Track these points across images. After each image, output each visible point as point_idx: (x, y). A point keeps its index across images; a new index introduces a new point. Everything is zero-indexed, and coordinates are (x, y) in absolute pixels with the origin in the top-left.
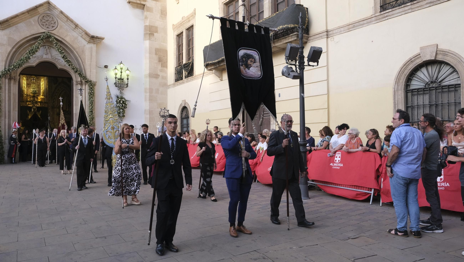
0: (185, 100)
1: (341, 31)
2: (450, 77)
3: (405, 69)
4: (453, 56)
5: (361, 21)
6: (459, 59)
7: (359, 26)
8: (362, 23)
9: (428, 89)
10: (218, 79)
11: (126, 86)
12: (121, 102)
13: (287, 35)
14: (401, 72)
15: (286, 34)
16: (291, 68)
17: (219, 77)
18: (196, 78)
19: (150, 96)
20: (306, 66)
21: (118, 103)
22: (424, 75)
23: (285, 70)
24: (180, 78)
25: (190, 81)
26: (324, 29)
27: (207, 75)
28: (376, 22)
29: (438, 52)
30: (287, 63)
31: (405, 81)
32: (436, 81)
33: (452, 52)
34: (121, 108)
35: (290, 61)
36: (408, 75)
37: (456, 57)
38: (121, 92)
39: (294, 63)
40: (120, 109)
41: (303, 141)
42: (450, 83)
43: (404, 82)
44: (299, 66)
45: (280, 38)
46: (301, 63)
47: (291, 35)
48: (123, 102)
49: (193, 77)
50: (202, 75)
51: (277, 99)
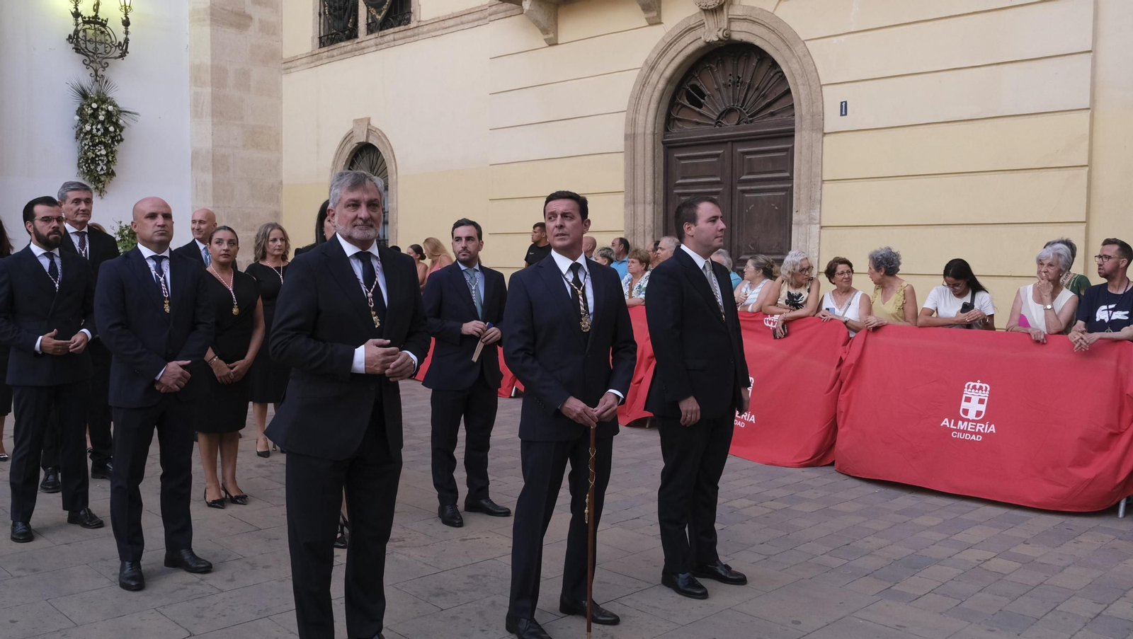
0: (369, 119)
10: (539, 40)
11: (118, 52)
12: (101, 118)
17: (544, 31)
18: (423, 33)
19: (215, 98)
21: (87, 121)
24: (343, 32)
25: (392, 44)
27: (480, 22)
34: (100, 143)
38: (97, 75)
40: (95, 145)
48: (109, 114)
49: (406, 27)
50: (451, 22)
51: (832, 120)
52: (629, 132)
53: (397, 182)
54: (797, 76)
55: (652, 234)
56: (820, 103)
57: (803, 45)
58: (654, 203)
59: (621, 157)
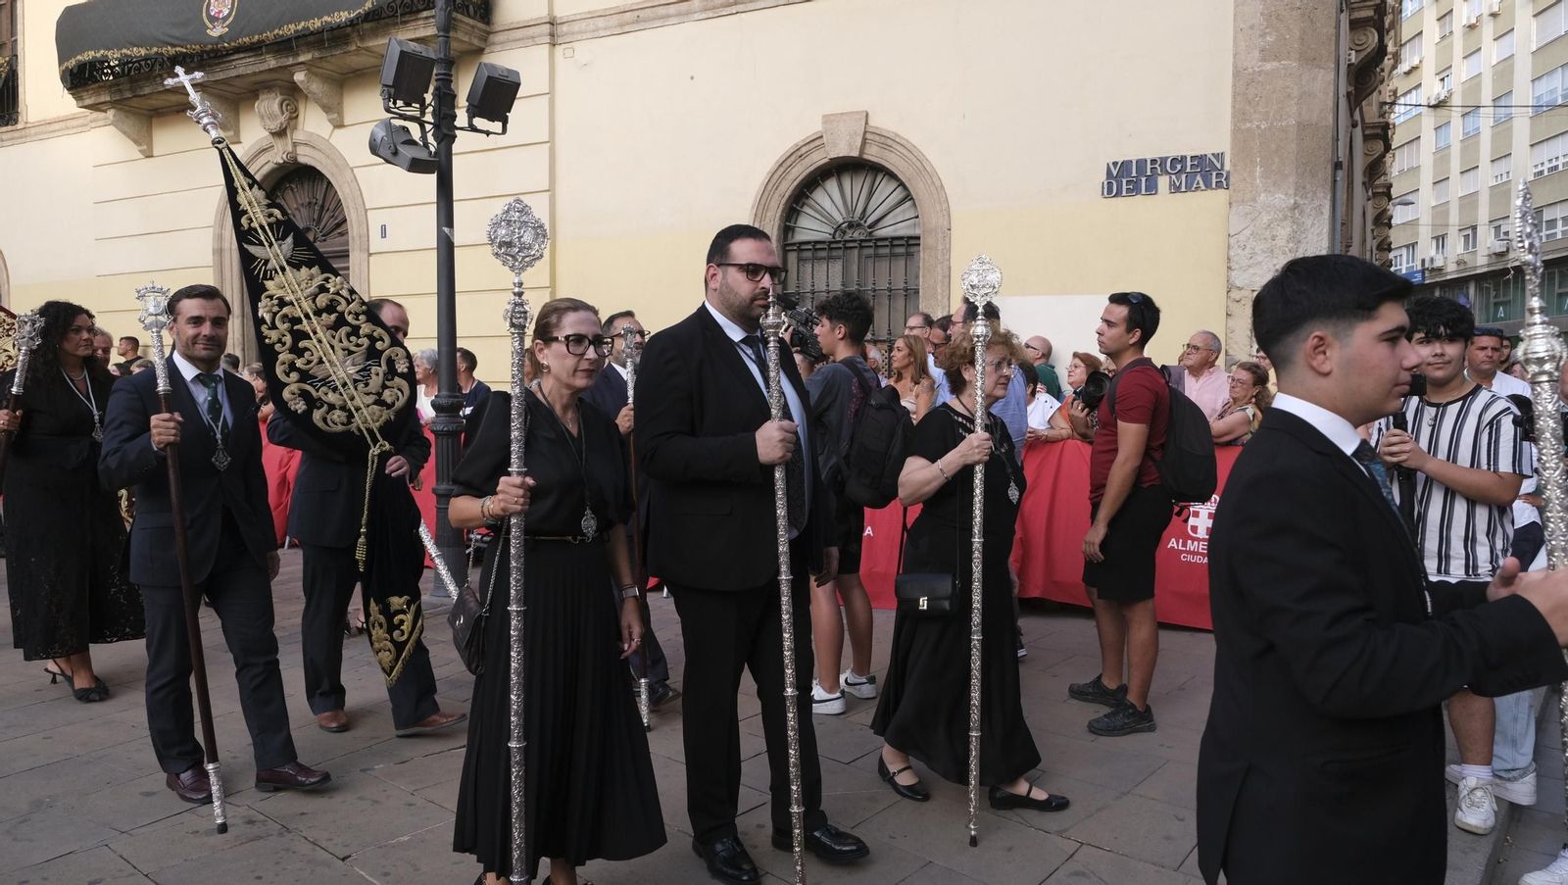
1: (596, 30)
2: (896, 215)
3: (782, 178)
4: (905, 152)
5: (660, 5)
6: (918, 164)
7: (654, 19)
8: (662, 11)
9: (840, 245)
10: (132, 150)
13: (411, 13)
14: (771, 185)
15: (407, 10)
16: (406, 130)
17: (136, 142)
18: (30, 135)
20: (462, 129)
22: (831, 202)
23: (381, 134)
25: (2, 144)
26: (543, 13)
27: (84, 129)
28: (704, 16)
29: (868, 136)
30: (388, 110)
31: (782, 215)
32: (862, 222)
33: (903, 142)
35: (400, 103)
36: (790, 197)
37: (911, 157)
39: (417, 114)
41: (450, 397)
42: (896, 230)
43: (777, 219)
44: (436, 126)
45: (385, 18)
46: (443, 118)
47: (425, 14)
49: (14, 128)
50: (57, 126)
51: (376, 243)
52: (216, 247)
53: (9, 293)
54: (349, 200)
55: (241, 347)
56: (365, 225)
57: (350, 171)
58: (243, 316)
59: (211, 270)
